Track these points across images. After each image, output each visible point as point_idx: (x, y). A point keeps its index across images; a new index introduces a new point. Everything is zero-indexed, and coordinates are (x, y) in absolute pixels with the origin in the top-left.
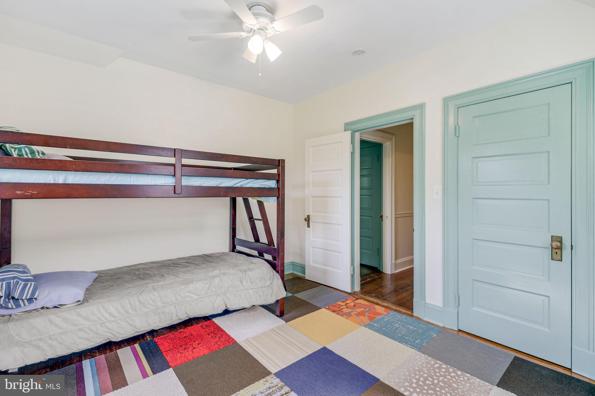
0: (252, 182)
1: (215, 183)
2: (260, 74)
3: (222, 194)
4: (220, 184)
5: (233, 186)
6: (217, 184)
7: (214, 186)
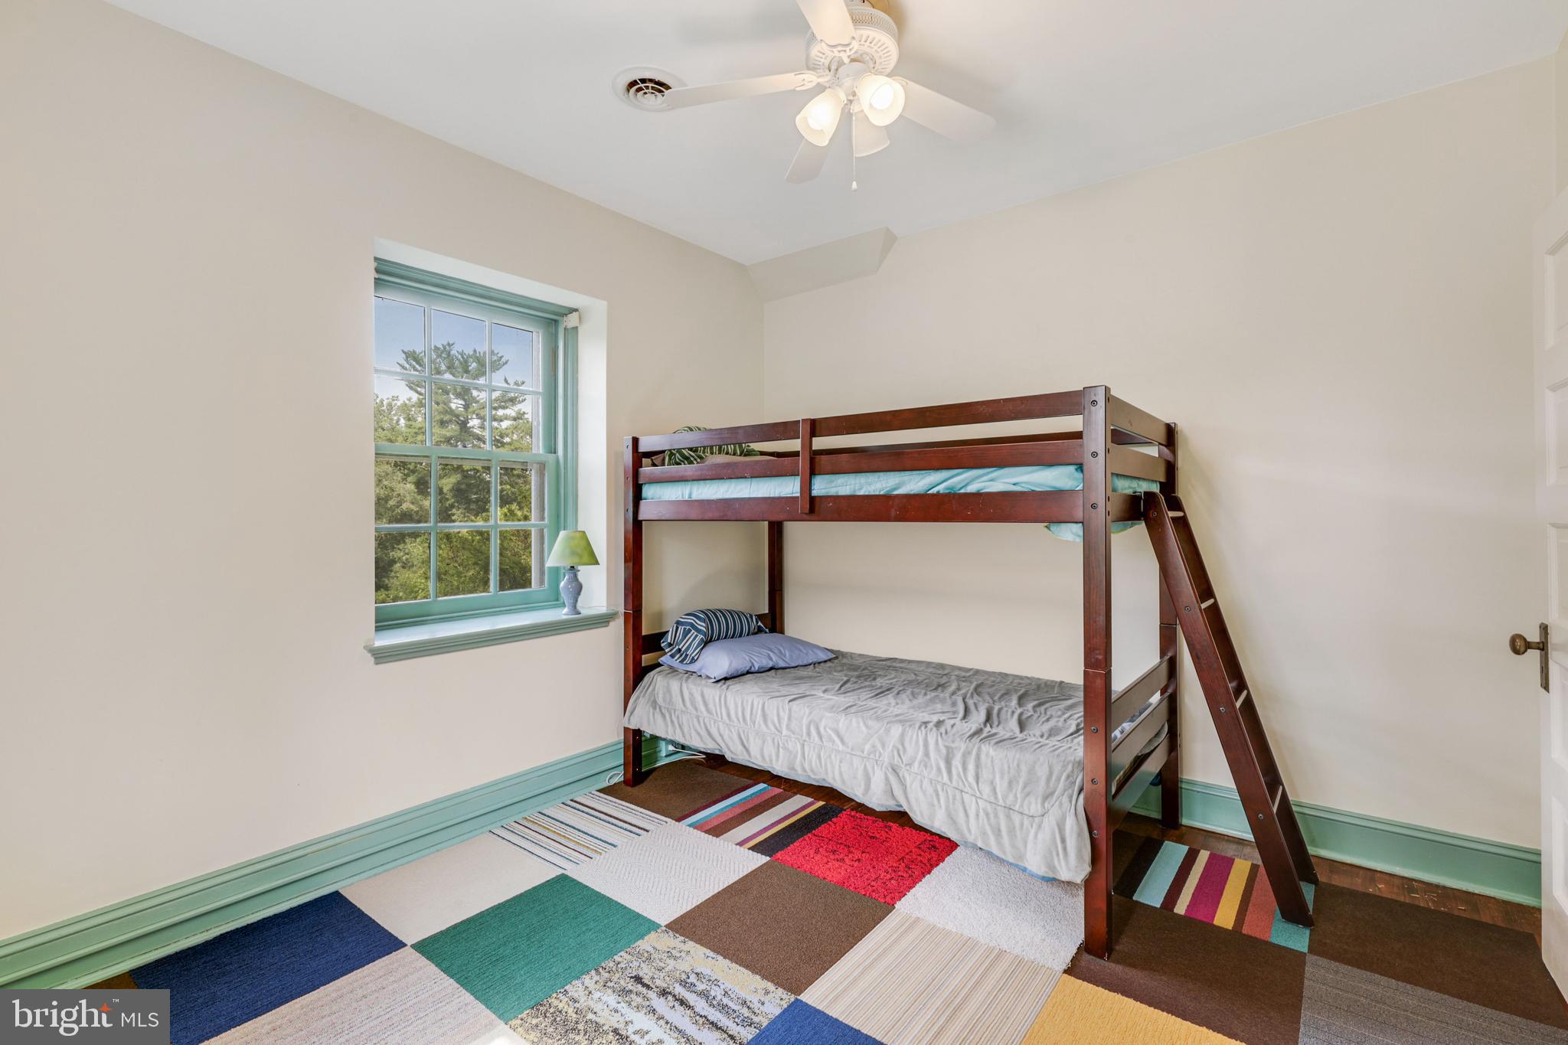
0: (985, 478)
1: (884, 486)
2: (854, 185)
3: (893, 513)
4: (895, 489)
5: (930, 492)
6: (888, 489)
7: (882, 493)
